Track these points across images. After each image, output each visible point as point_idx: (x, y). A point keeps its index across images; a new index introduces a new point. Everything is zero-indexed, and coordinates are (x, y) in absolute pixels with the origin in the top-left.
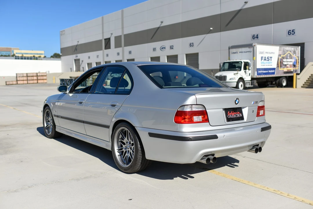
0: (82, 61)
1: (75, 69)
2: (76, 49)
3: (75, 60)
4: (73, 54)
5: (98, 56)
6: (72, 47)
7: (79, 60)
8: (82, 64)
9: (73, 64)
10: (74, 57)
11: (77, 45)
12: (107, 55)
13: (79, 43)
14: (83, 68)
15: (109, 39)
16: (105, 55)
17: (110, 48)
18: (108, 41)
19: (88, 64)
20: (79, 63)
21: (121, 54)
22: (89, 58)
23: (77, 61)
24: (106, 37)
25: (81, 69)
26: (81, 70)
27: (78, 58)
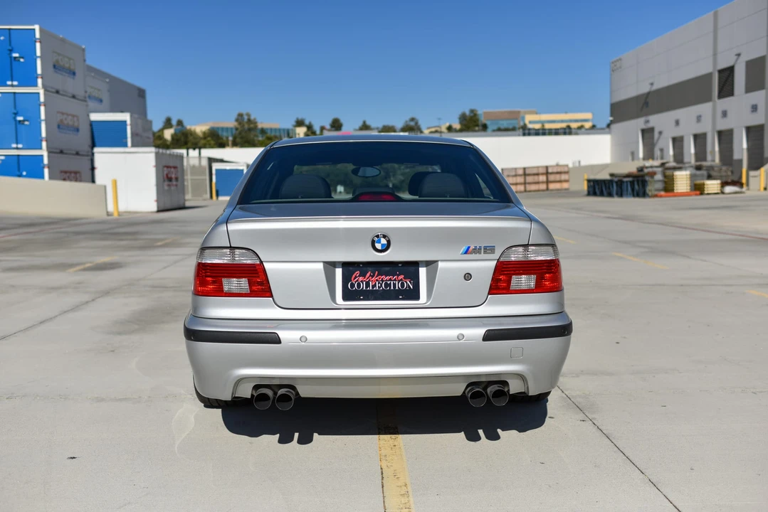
0: (660, 133)
1: (641, 155)
2: (646, 104)
3: (643, 131)
4: (637, 116)
5: (699, 118)
6: (637, 98)
7: (652, 130)
8: (659, 138)
9: (638, 142)
10: (639, 123)
11: (649, 94)
12: (725, 114)
13: (655, 87)
14: (662, 150)
15: (730, 70)
16: (719, 114)
17: (731, 93)
18: (727, 75)
19: (674, 140)
20: (653, 138)
21: (761, 108)
22: (677, 123)
23: (647, 133)
24: (723, 64)
25: (657, 153)
26: (656, 156)
27: (650, 125)
